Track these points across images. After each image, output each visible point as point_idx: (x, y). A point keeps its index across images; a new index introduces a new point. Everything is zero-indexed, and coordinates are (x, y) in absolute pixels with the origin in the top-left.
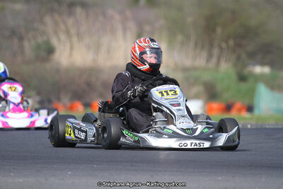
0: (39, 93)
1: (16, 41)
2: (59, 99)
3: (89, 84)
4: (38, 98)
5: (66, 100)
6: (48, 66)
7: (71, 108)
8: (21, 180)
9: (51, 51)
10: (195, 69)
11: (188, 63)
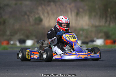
0: (36, 38)
1: (26, 17)
4: (36, 40)
6: (40, 26)
8: (27, 74)
9: (41, 20)
10: (100, 26)
11: (97, 24)
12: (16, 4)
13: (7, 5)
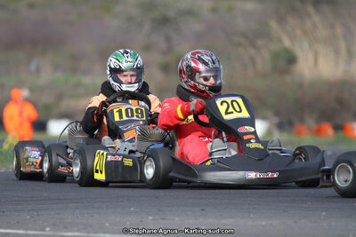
0: (277, 113)
2: (302, 121)
3: (341, 102)
4: (276, 120)
5: (311, 122)
6: (288, 79)
7: (318, 132)
9: (291, 60)
12: (214, 10)
13: (189, 13)
